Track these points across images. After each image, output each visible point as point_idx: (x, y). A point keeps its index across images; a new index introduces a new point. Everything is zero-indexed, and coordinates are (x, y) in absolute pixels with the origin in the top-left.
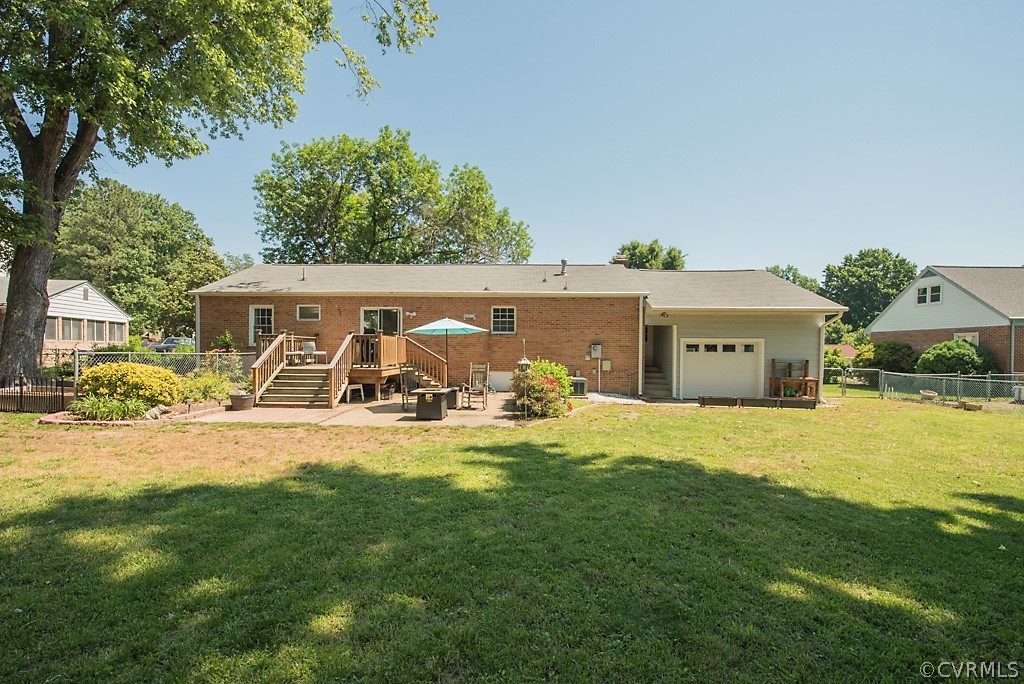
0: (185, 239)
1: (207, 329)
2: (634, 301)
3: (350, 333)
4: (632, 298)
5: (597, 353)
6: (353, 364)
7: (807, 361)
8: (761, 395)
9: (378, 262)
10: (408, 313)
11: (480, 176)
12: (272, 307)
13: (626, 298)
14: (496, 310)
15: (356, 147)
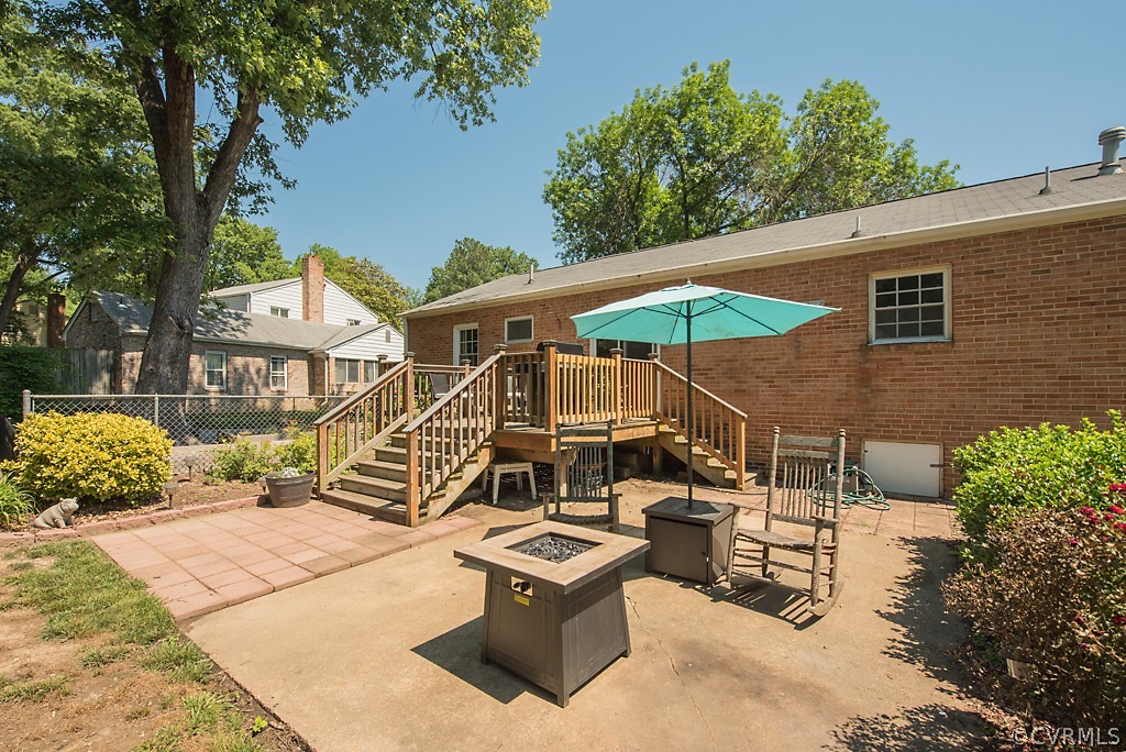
6: (502, 419)
9: (652, 246)
12: (476, 325)
14: (884, 285)
15: (650, 102)
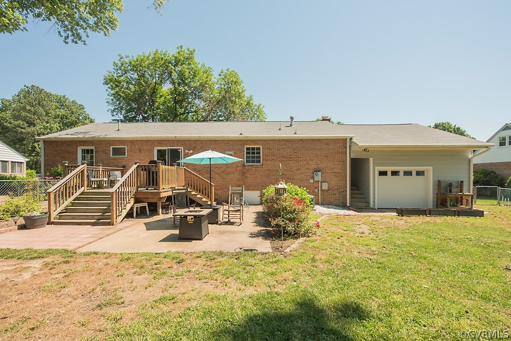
0: (79, 119)
1: (49, 163)
2: (344, 141)
3: (136, 163)
4: (342, 140)
5: (318, 177)
6: (138, 187)
7: (462, 182)
8: (430, 205)
10: (187, 151)
11: (236, 75)
12: (93, 148)
13: (338, 140)
14: (248, 149)
15: (163, 56)
